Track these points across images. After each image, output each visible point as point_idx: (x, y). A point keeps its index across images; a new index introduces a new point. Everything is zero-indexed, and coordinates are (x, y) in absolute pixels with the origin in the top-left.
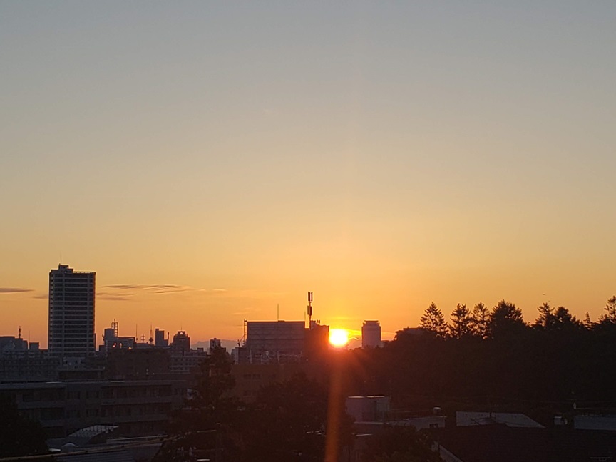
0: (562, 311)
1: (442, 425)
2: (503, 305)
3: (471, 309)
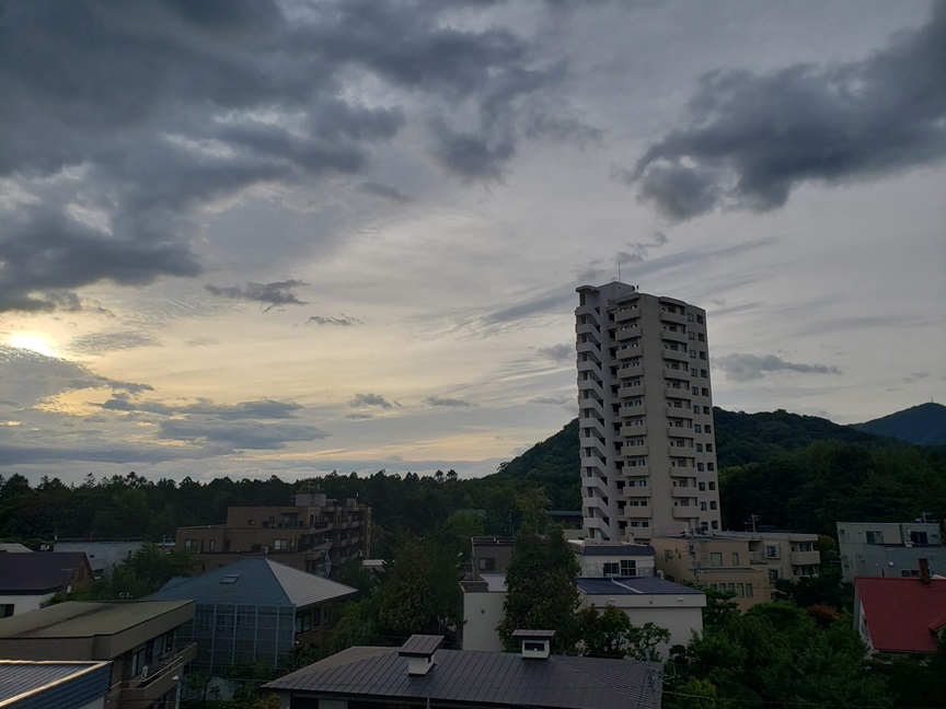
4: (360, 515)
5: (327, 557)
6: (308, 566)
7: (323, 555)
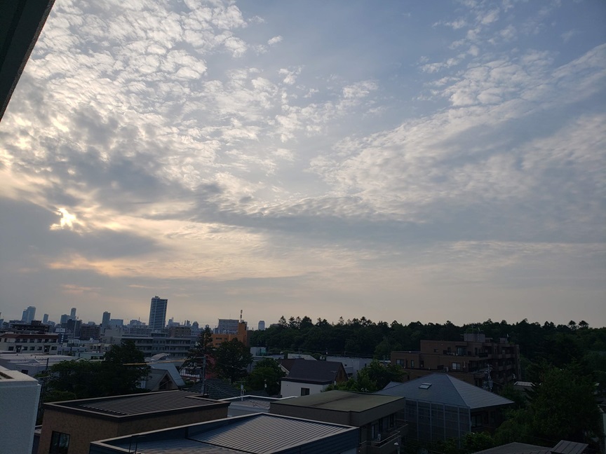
0: (325, 321)
1: (283, 358)
2: (306, 317)
3: (295, 318)
4: (511, 350)
5: (489, 377)
6: (476, 382)
7: (487, 375)
